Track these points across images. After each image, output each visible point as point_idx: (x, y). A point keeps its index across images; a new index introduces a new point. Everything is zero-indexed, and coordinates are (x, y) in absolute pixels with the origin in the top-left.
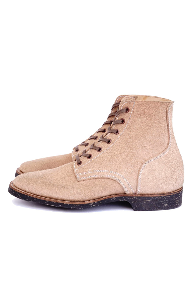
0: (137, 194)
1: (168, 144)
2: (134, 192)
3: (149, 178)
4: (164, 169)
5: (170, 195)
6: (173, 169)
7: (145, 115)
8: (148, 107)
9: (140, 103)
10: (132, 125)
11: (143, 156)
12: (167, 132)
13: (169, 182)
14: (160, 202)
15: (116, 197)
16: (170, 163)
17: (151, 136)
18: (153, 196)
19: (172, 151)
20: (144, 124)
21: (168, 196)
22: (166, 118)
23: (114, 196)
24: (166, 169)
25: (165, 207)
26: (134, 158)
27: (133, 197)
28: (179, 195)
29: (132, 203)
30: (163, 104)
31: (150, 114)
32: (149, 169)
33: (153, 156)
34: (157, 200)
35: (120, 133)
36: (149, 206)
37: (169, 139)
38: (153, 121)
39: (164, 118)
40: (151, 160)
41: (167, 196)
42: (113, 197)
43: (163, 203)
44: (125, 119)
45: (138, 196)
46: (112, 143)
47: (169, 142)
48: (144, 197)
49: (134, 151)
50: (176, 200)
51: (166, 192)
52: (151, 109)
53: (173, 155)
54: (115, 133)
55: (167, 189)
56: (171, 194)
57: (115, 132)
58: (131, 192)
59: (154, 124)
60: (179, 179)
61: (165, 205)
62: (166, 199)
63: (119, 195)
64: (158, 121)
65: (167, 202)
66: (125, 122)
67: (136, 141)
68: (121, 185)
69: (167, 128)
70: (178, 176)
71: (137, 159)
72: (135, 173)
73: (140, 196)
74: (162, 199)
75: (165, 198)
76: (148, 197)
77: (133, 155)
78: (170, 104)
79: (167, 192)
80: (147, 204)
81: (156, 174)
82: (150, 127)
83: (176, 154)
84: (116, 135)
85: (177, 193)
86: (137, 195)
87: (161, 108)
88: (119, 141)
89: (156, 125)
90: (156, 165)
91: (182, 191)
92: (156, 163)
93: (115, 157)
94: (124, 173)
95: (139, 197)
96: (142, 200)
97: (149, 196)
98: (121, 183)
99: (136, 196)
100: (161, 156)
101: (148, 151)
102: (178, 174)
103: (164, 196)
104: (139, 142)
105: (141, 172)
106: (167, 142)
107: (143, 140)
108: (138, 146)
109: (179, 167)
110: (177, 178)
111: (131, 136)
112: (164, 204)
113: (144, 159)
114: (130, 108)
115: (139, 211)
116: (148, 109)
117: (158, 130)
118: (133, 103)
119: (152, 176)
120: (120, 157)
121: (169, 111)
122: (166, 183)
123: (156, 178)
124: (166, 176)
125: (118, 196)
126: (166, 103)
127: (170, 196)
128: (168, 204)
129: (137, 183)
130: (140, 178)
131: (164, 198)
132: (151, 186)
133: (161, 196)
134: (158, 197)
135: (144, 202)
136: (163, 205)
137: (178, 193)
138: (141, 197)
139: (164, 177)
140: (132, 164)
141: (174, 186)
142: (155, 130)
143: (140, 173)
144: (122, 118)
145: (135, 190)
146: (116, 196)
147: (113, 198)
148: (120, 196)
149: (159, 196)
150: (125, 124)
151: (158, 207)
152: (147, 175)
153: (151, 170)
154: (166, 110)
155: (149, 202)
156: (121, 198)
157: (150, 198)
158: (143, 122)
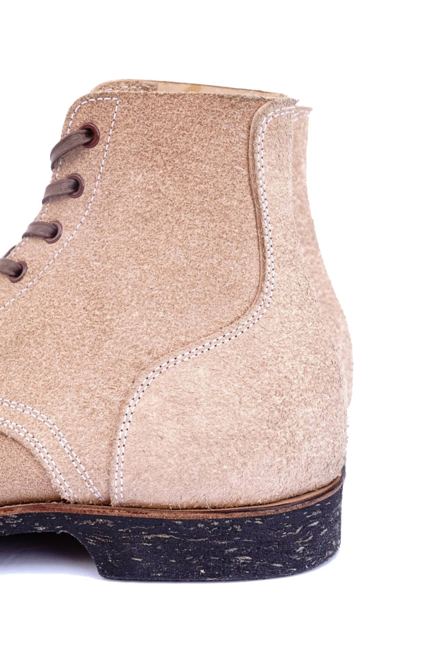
0: (114, 502)
1: (260, 289)
2: (99, 495)
3: (162, 438)
4: (237, 398)
5: (261, 513)
6: (278, 400)
7: (158, 158)
8: (171, 120)
9: (139, 101)
10: (109, 204)
11: (146, 338)
12: (254, 234)
13: (257, 456)
14: (217, 547)
15: (20, 516)
16: (267, 375)
17: (179, 251)
18: (181, 515)
19: (277, 320)
20: (155, 196)
21: (253, 519)
22: (245, 172)
23: (11, 510)
24: (245, 399)
25: (238, 568)
26: (106, 345)
27: (93, 518)
28: (314, 519)
29: (91, 542)
30: (232, 106)
31: (178, 154)
32: (166, 395)
33: (190, 340)
34: (200, 533)
35: (65, 235)
36: (166, 562)
37: (264, 269)
38: (190, 186)
39: (238, 171)
40: (180, 357)
41: (246, 518)
42: (8, 513)
43: (232, 550)
44: (85, 178)
45: (116, 513)
46: (26, 278)
47: (263, 278)
48: (143, 519)
49: (108, 317)
50: (297, 537)
51: (241, 502)
52: (181, 128)
53: (285, 336)
54: (45, 238)
55: (250, 487)
56: (268, 513)
57: (47, 235)
58: (88, 495)
59: (196, 198)
60: (306, 445)
61: (241, 559)
62: (243, 535)
63: (35, 507)
64: (211, 183)
65: (247, 545)
66: (83, 188)
67: (120, 272)
68: (39, 464)
69: (252, 216)
70: (300, 433)
71: (118, 348)
72: (107, 413)
73: (125, 514)
74: (223, 530)
75: (239, 528)
76: (159, 522)
77: (104, 332)
78: (265, 106)
79: (251, 502)
80: (157, 552)
81: (196, 417)
82: (179, 209)
83: (299, 336)
84: (48, 245)
85: (300, 506)
86: (113, 510)
87: (224, 127)
88: (53, 273)
89: (202, 203)
90: (199, 379)
91: (341, 491)
92: (200, 371)
93: (32, 341)
94: (62, 408)
95: (121, 518)
96: (134, 532)
97: (166, 515)
98: (42, 455)
99: (108, 512)
100: (226, 341)
101: (170, 318)
102: (302, 423)
103: (235, 521)
104: (130, 275)
105: (133, 409)
106: (254, 281)
107: (146, 267)
108: (125, 292)
109: (311, 395)
110: (299, 438)
111: (102, 251)
112: (234, 555)
113: (149, 353)
114: (100, 126)
115: (120, 580)
116: (170, 130)
117: (212, 225)
118: (112, 105)
119: (179, 426)
120: (49, 341)
121: (259, 139)
122: (241, 460)
123: (194, 438)
124: (240, 431)
125: (30, 508)
126: (248, 100)
127: (263, 518)
128: (256, 557)
129: (111, 455)
130: (126, 433)
131: (235, 531)
132: (169, 470)
133: (221, 516)
134: (207, 523)
135: (141, 540)
136: (228, 559)
137: (303, 510)
138: (127, 518)
139: (231, 432)
140: (95, 371)
141: (283, 474)
142: (197, 222)
143: (128, 410)
144: (73, 171)
145: (103, 485)
146: (19, 510)
147: (7, 517)
148: (37, 511)
149: (211, 516)
150: (83, 196)
151: (206, 568)
152: (158, 424)
153: (174, 401)
154: (244, 136)
155: (163, 541)
156: (41, 518)
157: (170, 523)
158: (149, 190)
